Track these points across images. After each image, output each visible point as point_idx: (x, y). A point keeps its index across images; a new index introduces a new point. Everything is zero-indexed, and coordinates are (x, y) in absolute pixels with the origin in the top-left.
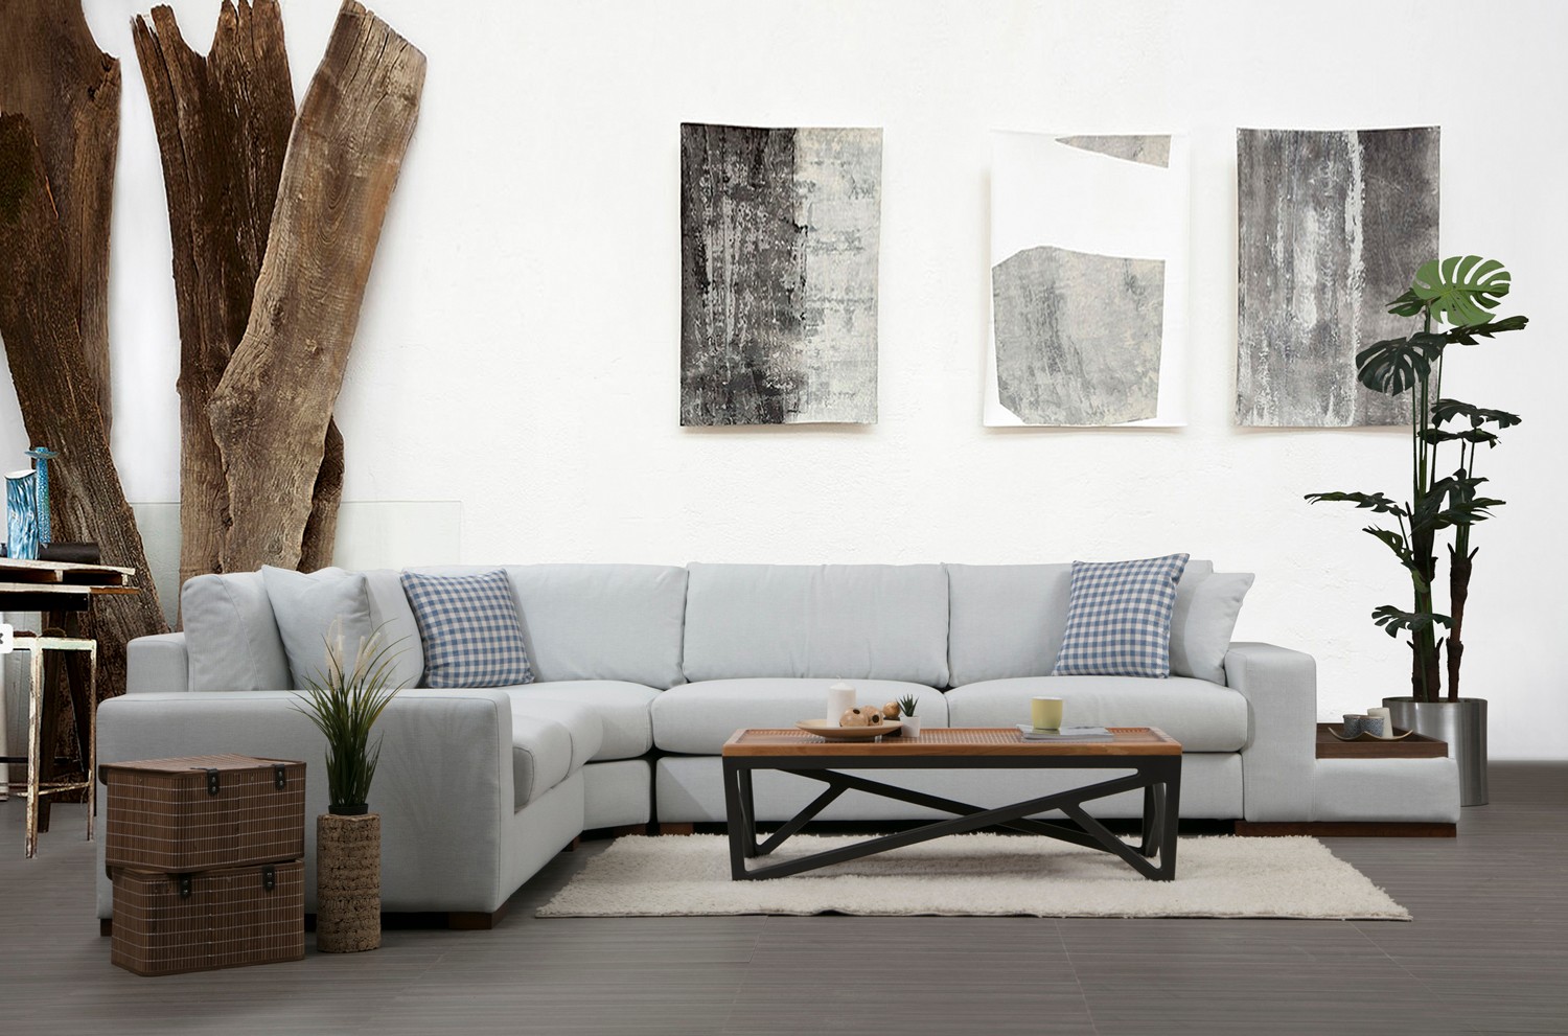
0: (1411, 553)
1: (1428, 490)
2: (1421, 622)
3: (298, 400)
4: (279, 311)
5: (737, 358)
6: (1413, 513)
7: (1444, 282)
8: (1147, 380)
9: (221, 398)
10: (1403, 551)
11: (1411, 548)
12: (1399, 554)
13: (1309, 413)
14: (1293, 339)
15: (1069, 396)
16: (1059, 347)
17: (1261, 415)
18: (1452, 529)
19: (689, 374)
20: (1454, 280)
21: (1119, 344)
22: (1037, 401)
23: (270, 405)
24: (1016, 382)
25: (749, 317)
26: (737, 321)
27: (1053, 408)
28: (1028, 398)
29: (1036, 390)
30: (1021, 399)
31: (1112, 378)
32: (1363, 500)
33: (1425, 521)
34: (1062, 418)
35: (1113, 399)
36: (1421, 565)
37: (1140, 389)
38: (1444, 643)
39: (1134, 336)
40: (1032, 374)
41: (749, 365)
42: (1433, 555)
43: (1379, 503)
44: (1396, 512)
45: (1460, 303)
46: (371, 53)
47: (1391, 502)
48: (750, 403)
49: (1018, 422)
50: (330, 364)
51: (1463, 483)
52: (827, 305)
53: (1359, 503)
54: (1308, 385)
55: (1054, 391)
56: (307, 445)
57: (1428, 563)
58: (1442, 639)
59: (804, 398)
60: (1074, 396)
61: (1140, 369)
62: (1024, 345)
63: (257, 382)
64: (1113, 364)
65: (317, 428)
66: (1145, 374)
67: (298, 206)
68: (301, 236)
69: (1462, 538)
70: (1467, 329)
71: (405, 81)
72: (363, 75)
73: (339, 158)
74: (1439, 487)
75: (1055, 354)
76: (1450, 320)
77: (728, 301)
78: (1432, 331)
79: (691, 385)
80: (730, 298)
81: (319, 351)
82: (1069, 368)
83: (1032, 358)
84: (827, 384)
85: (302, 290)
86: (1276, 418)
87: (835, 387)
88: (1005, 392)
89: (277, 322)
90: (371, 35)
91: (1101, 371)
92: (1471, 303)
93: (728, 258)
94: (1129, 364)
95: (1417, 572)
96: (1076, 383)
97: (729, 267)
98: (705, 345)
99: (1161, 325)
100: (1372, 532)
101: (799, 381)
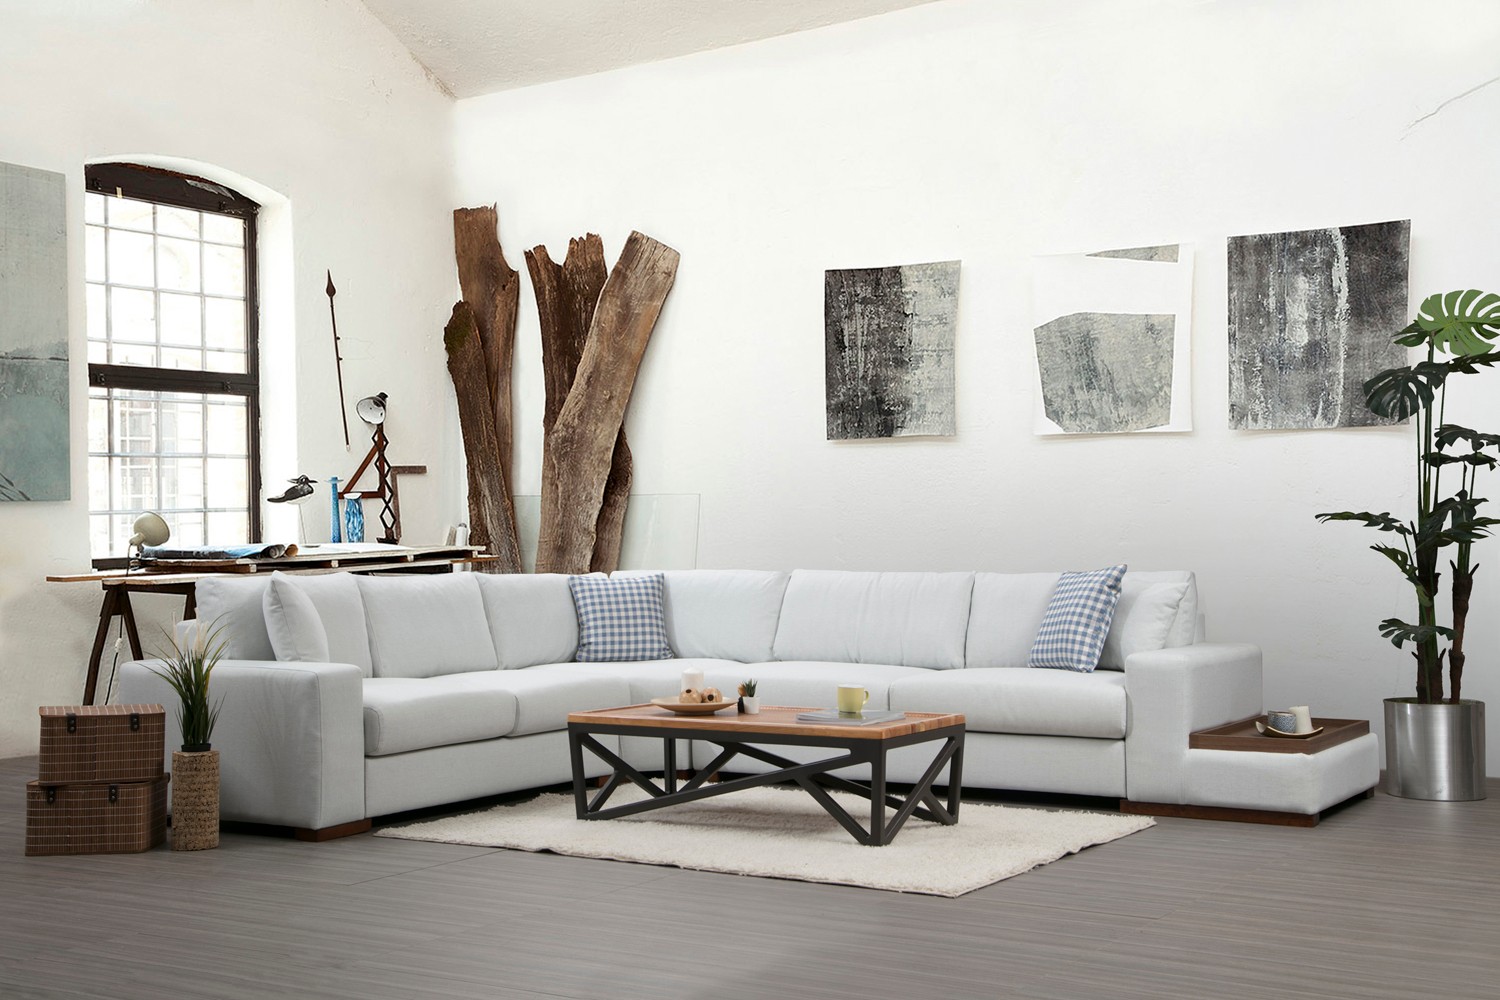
0: (1415, 569)
1: (1431, 510)
2: (1425, 635)
3: (598, 431)
4: (589, 378)
5: (866, 389)
6: (1417, 532)
7: (1446, 315)
8: (1162, 394)
9: (557, 431)
10: (1408, 567)
11: (1416, 565)
12: (1404, 570)
13: (1300, 417)
14: (1286, 354)
15: (1101, 408)
16: (1095, 370)
17: (1255, 420)
18: (1454, 546)
19: (832, 402)
20: (1456, 313)
21: (1142, 364)
22: (1076, 414)
23: (582, 435)
24: (1059, 399)
25: (874, 362)
26: (866, 364)
27: (1089, 419)
28: (1069, 411)
29: (1075, 404)
30: (1063, 413)
31: (1136, 393)
32: (1369, 519)
33: (1429, 539)
34: (1094, 427)
35: (1136, 410)
36: (1425, 579)
37: (1157, 401)
38: (1447, 653)
39: (1153, 359)
40: (1073, 392)
41: (874, 393)
42: (1436, 571)
43: (1386, 522)
44: (1402, 530)
45: (1461, 334)
46: (646, 255)
47: (1397, 521)
48: (874, 421)
49: (1059, 430)
50: (617, 406)
51: (1465, 505)
52: (925, 353)
53: (1366, 522)
54: (1300, 393)
55: (1089, 405)
56: (601, 461)
57: (1432, 578)
58: (1444, 650)
59: (909, 417)
60: (1106, 408)
61: (1157, 385)
62: (1065, 370)
63: (576, 420)
64: (1137, 381)
65: (608, 449)
66: (1161, 388)
67: (602, 330)
68: (602, 342)
69: (1464, 555)
70: (1468, 359)
71: (665, 266)
72: (641, 265)
73: (626, 305)
74: (1442, 507)
75: (1091, 375)
76: (1453, 350)
77: (859, 355)
78: (1436, 360)
79: (835, 410)
80: (861, 354)
81: (611, 398)
82: (1103, 386)
83: (1073, 379)
84: (924, 406)
85: (603, 367)
86: (1270, 422)
87: (930, 407)
88: (1050, 408)
89: (588, 383)
90: (646, 247)
91: (1128, 387)
92: (1472, 334)
93: (859, 333)
94: (1149, 381)
95: (1421, 587)
96: (1108, 398)
97: (860, 338)
98: (844, 381)
99: (1172, 351)
100: (1379, 549)
101: (906, 404)
